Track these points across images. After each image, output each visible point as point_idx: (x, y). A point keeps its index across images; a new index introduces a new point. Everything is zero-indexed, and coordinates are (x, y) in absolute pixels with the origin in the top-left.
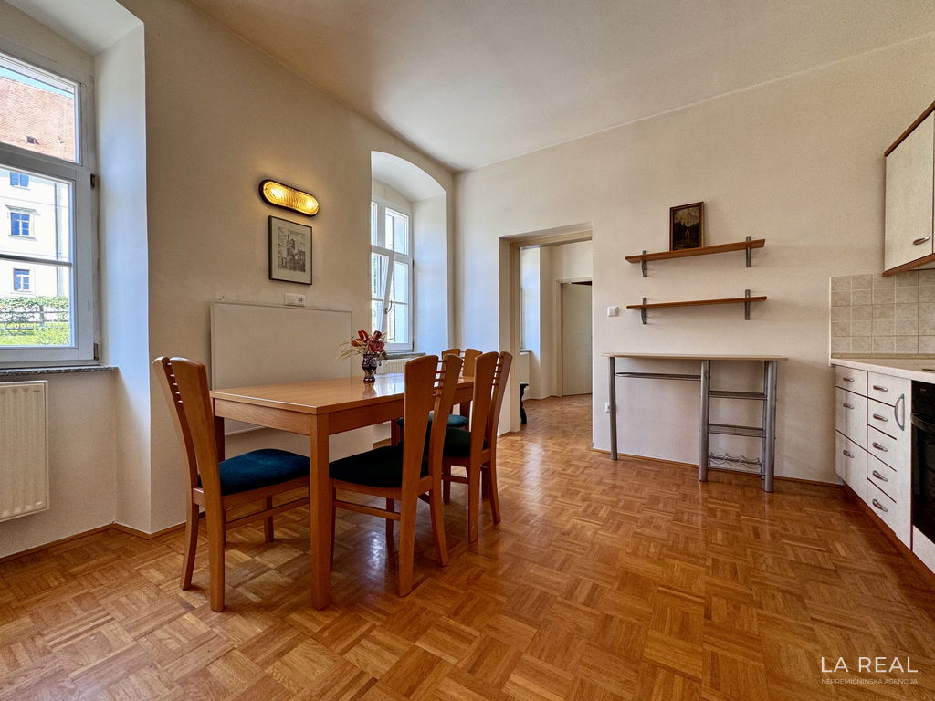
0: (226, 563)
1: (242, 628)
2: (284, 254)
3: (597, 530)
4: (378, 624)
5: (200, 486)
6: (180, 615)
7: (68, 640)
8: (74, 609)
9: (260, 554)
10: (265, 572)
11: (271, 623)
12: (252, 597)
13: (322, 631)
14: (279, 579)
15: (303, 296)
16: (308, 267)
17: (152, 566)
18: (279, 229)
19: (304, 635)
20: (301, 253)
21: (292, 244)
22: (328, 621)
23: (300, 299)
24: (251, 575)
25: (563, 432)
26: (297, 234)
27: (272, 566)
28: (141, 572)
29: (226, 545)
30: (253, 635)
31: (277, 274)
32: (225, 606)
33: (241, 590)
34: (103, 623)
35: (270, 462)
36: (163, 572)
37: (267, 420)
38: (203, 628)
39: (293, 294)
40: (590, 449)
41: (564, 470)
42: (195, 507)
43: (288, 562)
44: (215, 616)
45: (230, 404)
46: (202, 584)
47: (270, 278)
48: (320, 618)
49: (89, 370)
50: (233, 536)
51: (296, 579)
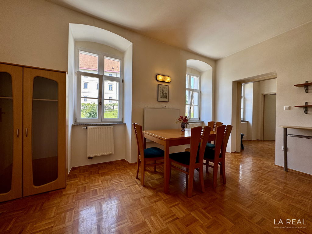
0: (145, 174)
1: (148, 192)
2: (162, 94)
3: (270, 198)
4: (181, 203)
5: (140, 154)
6: (135, 184)
7: (116, 183)
8: (117, 176)
9: (153, 174)
10: (154, 179)
11: (154, 193)
12: (150, 185)
13: (166, 199)
14: (157, 182)
15: (166, 105)
16: (167, 97)
17: (130, 171)
18: (160, 87)
19: (161, 199)
20: (166, 93)
21: (163, 91)
22: (167, 197)
23: (165, 106)
24: (150, 179)
25: (261, 155)
26: (165, 88)
27: (155, 178)
28: (129, 172)
29: (145, 170)
30: (150, 195)
31: (160, 99)
32: (145, 185)
33: (148, 182)
34: (121, 181)
35: (155, 151)
36: (132, 173)
37: (155, 140)
38: (139, 189)
39: (163, 105)
40: (273, 164)
41: (258, 171)
42: (139, 159)
43: (159, 178)
44: (142, 187)
45: (147, 135)
46: (140, 178)
47: (158, 101)
48: (166, 196)
49: (121, 124)
50: (147, 168)
51: (161, 184)
